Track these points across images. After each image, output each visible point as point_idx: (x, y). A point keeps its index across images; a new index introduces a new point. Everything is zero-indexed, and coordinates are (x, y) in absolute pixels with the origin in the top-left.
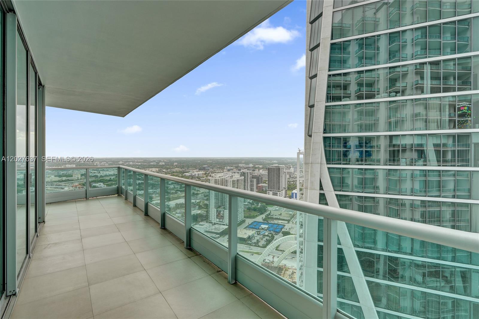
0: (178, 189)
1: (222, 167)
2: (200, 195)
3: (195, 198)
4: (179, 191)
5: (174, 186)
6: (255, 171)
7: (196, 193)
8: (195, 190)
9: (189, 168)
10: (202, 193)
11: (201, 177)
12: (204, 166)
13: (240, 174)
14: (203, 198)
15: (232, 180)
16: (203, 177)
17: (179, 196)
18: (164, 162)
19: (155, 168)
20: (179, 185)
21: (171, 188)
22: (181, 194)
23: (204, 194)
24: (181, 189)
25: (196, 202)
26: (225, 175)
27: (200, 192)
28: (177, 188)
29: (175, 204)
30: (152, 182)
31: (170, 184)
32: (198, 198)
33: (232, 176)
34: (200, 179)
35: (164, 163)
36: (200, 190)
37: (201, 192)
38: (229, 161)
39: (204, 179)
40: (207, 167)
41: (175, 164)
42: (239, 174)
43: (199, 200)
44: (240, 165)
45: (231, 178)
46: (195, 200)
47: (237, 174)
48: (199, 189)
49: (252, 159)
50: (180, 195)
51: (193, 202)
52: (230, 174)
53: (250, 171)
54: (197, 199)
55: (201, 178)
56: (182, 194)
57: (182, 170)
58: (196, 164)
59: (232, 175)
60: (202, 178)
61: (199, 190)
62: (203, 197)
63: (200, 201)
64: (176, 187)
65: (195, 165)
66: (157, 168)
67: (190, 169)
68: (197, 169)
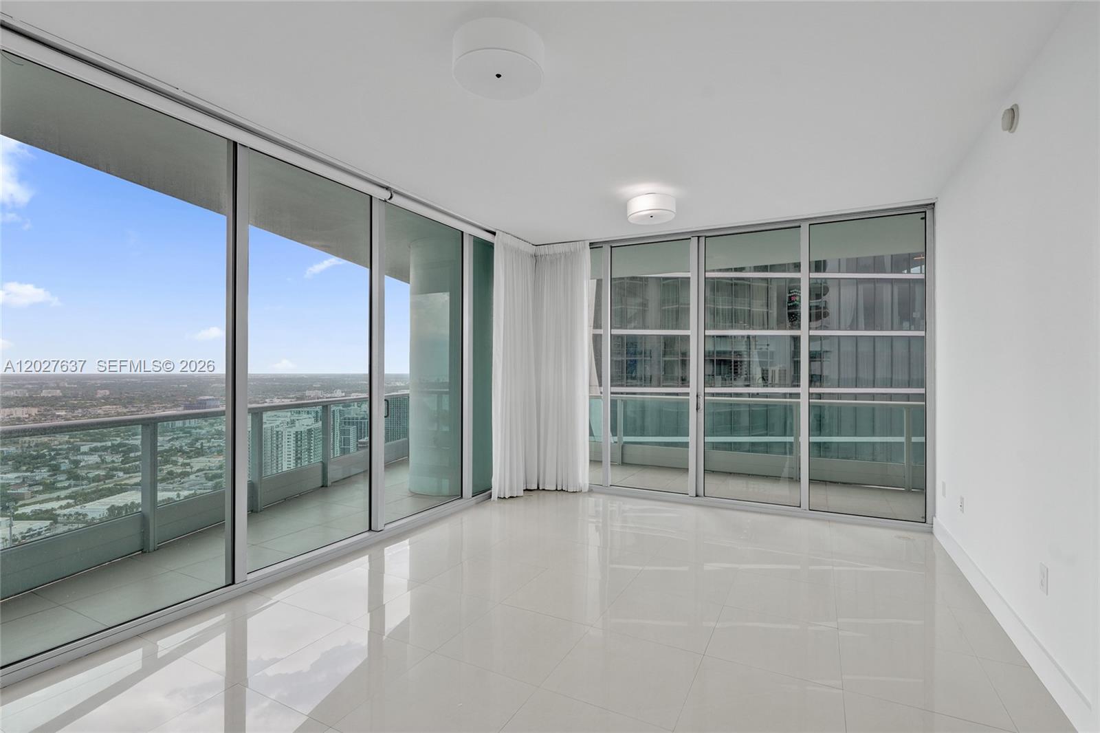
0: (115, 465)
1: (257, 399)
2: (192, 477)
3: (175, 485)
4: (121, 470)
5: (100, 456)
6: (350, 406)
7: (180, 471)
8: (176, 465)
9: (153, 404)
10: (199, 471)
11: (194, 428)
12: (202, 398)
13: (313, 414)
14: (202, 484)
15: (293, 430)
16: (200, 428)
17: (120, 485)
18: (58, 387)
19: (23, 406)
20: (117, 453)
21: (90, 462)
22: (126, 479)
23: (206, 474)
24: (127, 465)
25: (178, 496)
26: (271, 418)
27: (192, 468)
28: (113, 462)
29: (108, 509)
30: (14, 448)
31: (85, 453)
32: (186, 485)
33: (293, 422)
34: (189, 432)
35: (58, 391)
36: (192, 464)
37: (195, 469)
38: (276, 383)
39: (203, 432)
40: (210, 399)
41: (101, 393)
42: (310, 416)
43: (192, 490)
44: (307, 393)
45: (291, 427)
46: (175, 491)
47: (305, 416)
48: (188, 461)
49: (343, 377)
50: (123, 483)
51: (171, 496)
52: (287, 417)
53: (338, 408)
54: (184, 489)
55: (193, 431)
56: (131, 477)
57: (127, 410)
58: (174, 394)
59: (292, 418)
60: (198, 431)
61: (188, 464)
62: (204, 480)
63: (193, 492)
64: (109, 458)
65: (173, 396)
66: (33, 406)
67: (155, 406)
68: (180, 406)
